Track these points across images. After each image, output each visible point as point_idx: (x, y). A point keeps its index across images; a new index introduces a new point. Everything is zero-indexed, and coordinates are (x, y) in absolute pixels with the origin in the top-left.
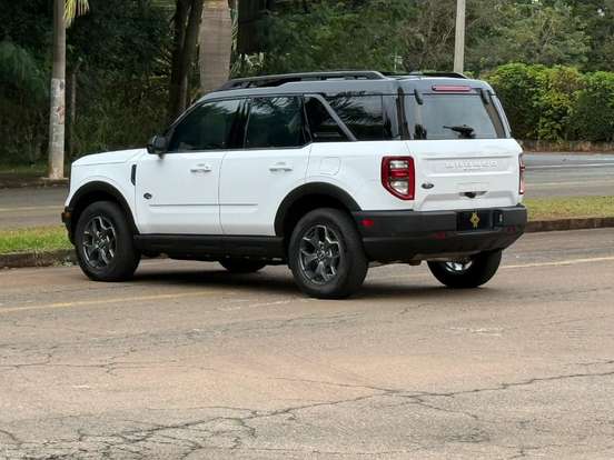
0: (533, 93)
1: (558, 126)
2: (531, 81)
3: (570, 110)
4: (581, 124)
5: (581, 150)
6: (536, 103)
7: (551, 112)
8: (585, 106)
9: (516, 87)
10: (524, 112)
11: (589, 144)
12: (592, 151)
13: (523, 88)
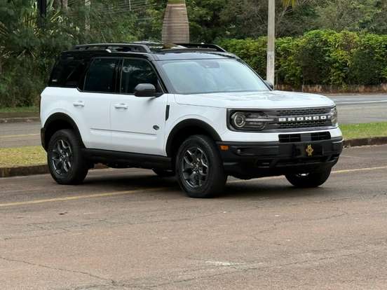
0: (326, 51)
1: (343, 75)
2: (325, 43)
3: (349, 63)
4: (356, 73)
5: (358, 92)
6: (327, 58)
7: (337, 64)
8: (358, 59)
9: (315, 47)
10: (321, 64)
11: (363, 87)
12: (365, 92)
13: (320, 48)
